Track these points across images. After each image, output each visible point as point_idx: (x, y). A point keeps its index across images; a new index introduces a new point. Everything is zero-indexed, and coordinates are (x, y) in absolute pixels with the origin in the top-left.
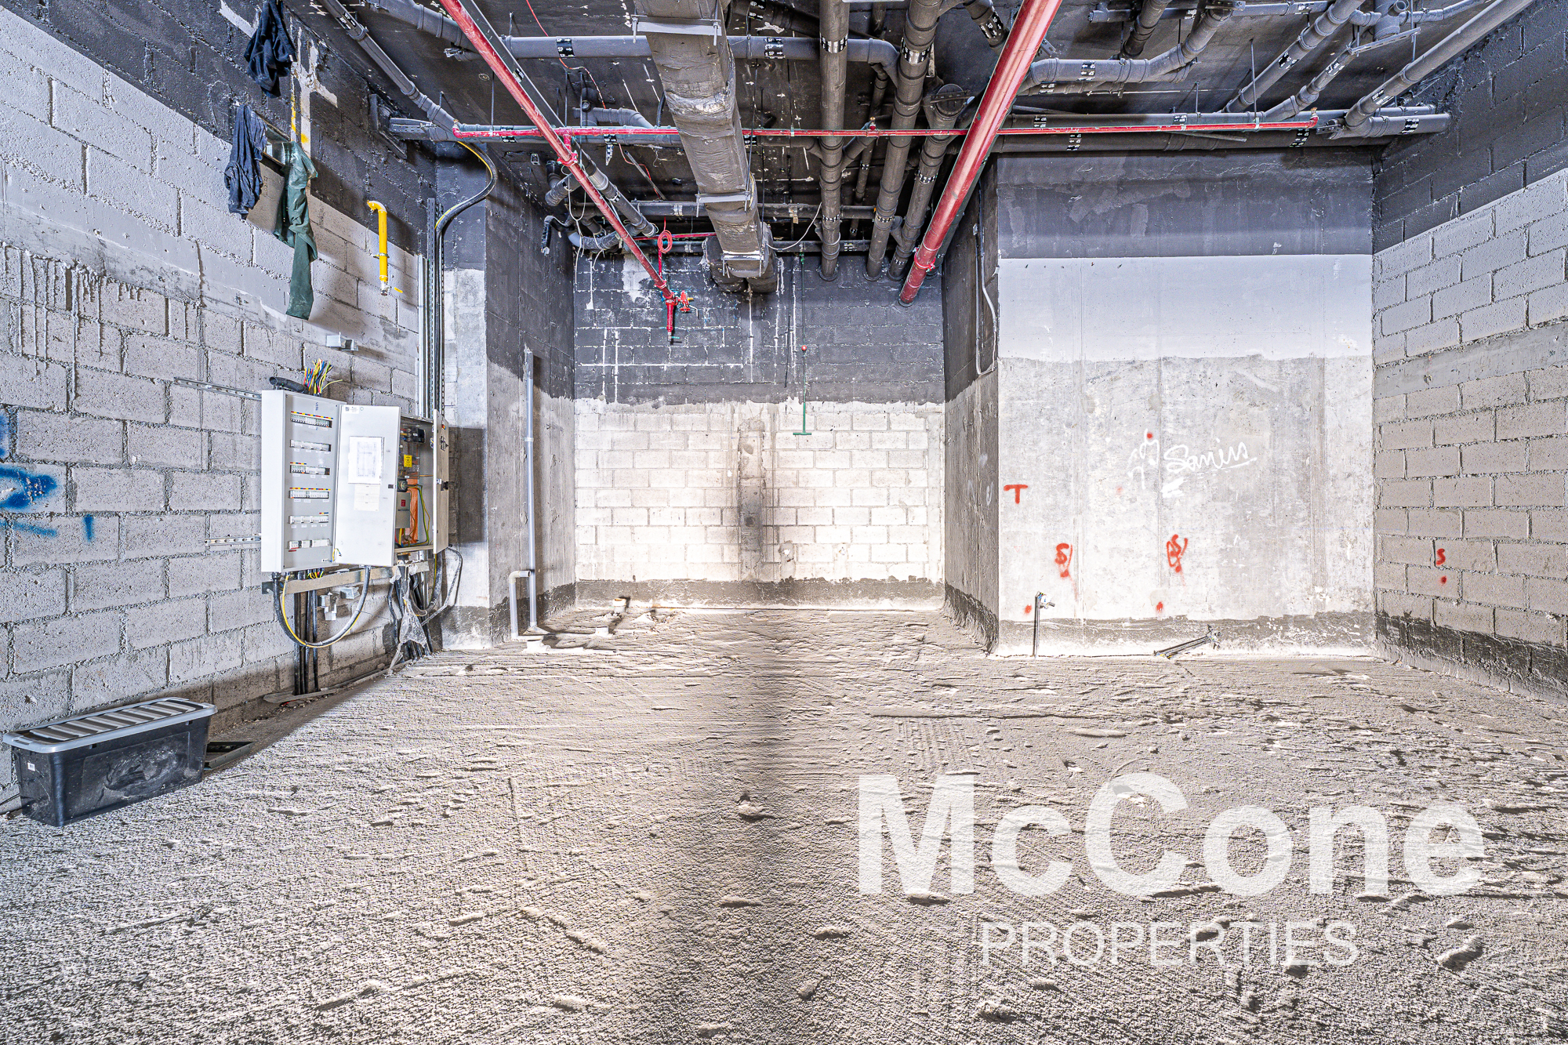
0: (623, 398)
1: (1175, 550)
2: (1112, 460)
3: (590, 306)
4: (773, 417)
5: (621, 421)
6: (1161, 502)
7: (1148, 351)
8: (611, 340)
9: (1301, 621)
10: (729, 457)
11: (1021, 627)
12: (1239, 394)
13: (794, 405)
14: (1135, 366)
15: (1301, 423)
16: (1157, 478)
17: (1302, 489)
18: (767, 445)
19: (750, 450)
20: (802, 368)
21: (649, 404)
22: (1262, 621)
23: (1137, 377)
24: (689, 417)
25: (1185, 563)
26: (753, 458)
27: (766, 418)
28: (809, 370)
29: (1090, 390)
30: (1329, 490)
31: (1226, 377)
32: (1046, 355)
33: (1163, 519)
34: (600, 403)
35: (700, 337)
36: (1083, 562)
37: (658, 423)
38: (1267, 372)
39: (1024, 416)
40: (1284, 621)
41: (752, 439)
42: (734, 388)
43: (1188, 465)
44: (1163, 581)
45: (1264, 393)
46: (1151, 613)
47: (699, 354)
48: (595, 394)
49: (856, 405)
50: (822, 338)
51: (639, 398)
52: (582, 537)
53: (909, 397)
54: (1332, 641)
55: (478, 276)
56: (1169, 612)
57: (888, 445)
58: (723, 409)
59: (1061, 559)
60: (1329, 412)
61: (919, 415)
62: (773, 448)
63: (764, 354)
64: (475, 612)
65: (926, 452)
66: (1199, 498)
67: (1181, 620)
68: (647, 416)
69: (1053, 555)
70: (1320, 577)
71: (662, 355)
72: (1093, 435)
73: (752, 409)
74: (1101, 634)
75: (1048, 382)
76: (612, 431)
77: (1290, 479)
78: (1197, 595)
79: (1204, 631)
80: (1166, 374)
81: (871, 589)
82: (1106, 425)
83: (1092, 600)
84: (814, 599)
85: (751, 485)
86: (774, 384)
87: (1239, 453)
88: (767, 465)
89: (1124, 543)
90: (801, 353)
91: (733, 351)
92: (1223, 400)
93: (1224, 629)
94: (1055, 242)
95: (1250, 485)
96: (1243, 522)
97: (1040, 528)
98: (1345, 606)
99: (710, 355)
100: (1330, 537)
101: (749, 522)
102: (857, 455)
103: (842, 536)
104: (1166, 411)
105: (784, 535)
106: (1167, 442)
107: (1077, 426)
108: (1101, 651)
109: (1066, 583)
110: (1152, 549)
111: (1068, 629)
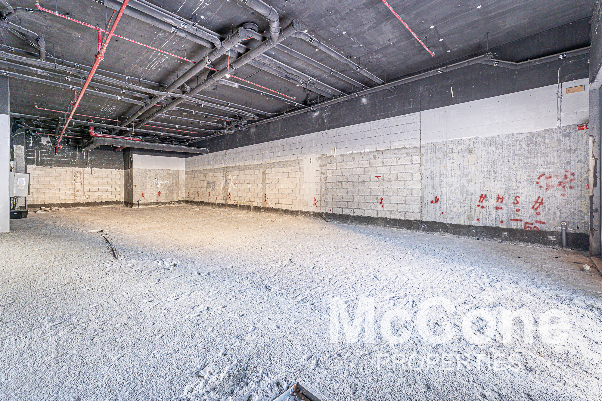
0: (41, 165)
1: (159, 193)
2: (150, 182)
3: (31, 145)
4: (84, 171)
5: (41, 170)
6: (157, 187)
7: (155, 168)
8: (37, 152)
9: (176, 202)
10: (72, 178)
11: (137, 204)
12: (168, 174)
13: (89, 169)
14: (154, 170)
15: (176, 178)
16: (157, 184)
17: (176, 186)
18: (82, 176)
19: (78, 177)
20: (91, 162)
21: (49, 167)
23: (154, 171)
24: (60, 170)
25: (161, 195)
26: (78, 179)
27: (81, 171)
28: (93, 162)
29: (147, 172)
30: (179, 186)
31: (166, 172)
32: (140, 168)
33: (158, 189)
34: (34, 166)
35: (64, 154)
36: (146, 195)
37: (52, 171)
38: (172, 171)
39: (137, 176)
40: (174, 202)
41: (78, 175)
42: (74, 165)
43: (162, 182)
44: (158, 197)
45: (171, 174)
46: (156, 201)
47: (64, 157)
48: (33, 164)
49: (104, 169)
50: (96, 156)
51: (46, 165)
53: (116, 168)
54: (180, 204)
55: (22, 146)
56: (158, 201)
57: (111, 177)
58: (70, 169)
59: (143, 195)
60: (179, 176)
61: (118, 172)
62: (83, 177)
63: (80, 158)
65: (120, 178)
66: (162, 187)
67: (160, 202)
68: (48, 169)
69: (141, 194)
70: (178, 196)
71: (53, 157)
72: (147, 178)
73: (78, 169)
74: (149, 204)
75: (140, 171)
76: (37, 172)
77: (174, 184)
78: (162, 199)
79: (163, 203)
80: (158, 171)
81: (108, 203)
82: (149, 177)
83: (147, 200)
84: (94, 206)
85: (78, 184)
86: (84, 164)
87: (168, 181)
88: (82, 180)
89: (152, 193)
90: (91, 159)
91: (74, 158)
92: (166, 174)
93: (166, 203)
94: (142, 152)
95: (169, 185)
96: (168, 190)
97: (139, 191)
98: (182, 200)
99: (67, 158)
100: (180, 191)
101: (78, 191)
102: (104, 178)
103: (101, 193)
104: (158, 176)
105: (86, 193)
106: (158, 180)
107: (145, 177)
108: (149, 207)
109: (143, 198)
110: (156, 193)
111: (143, 204)
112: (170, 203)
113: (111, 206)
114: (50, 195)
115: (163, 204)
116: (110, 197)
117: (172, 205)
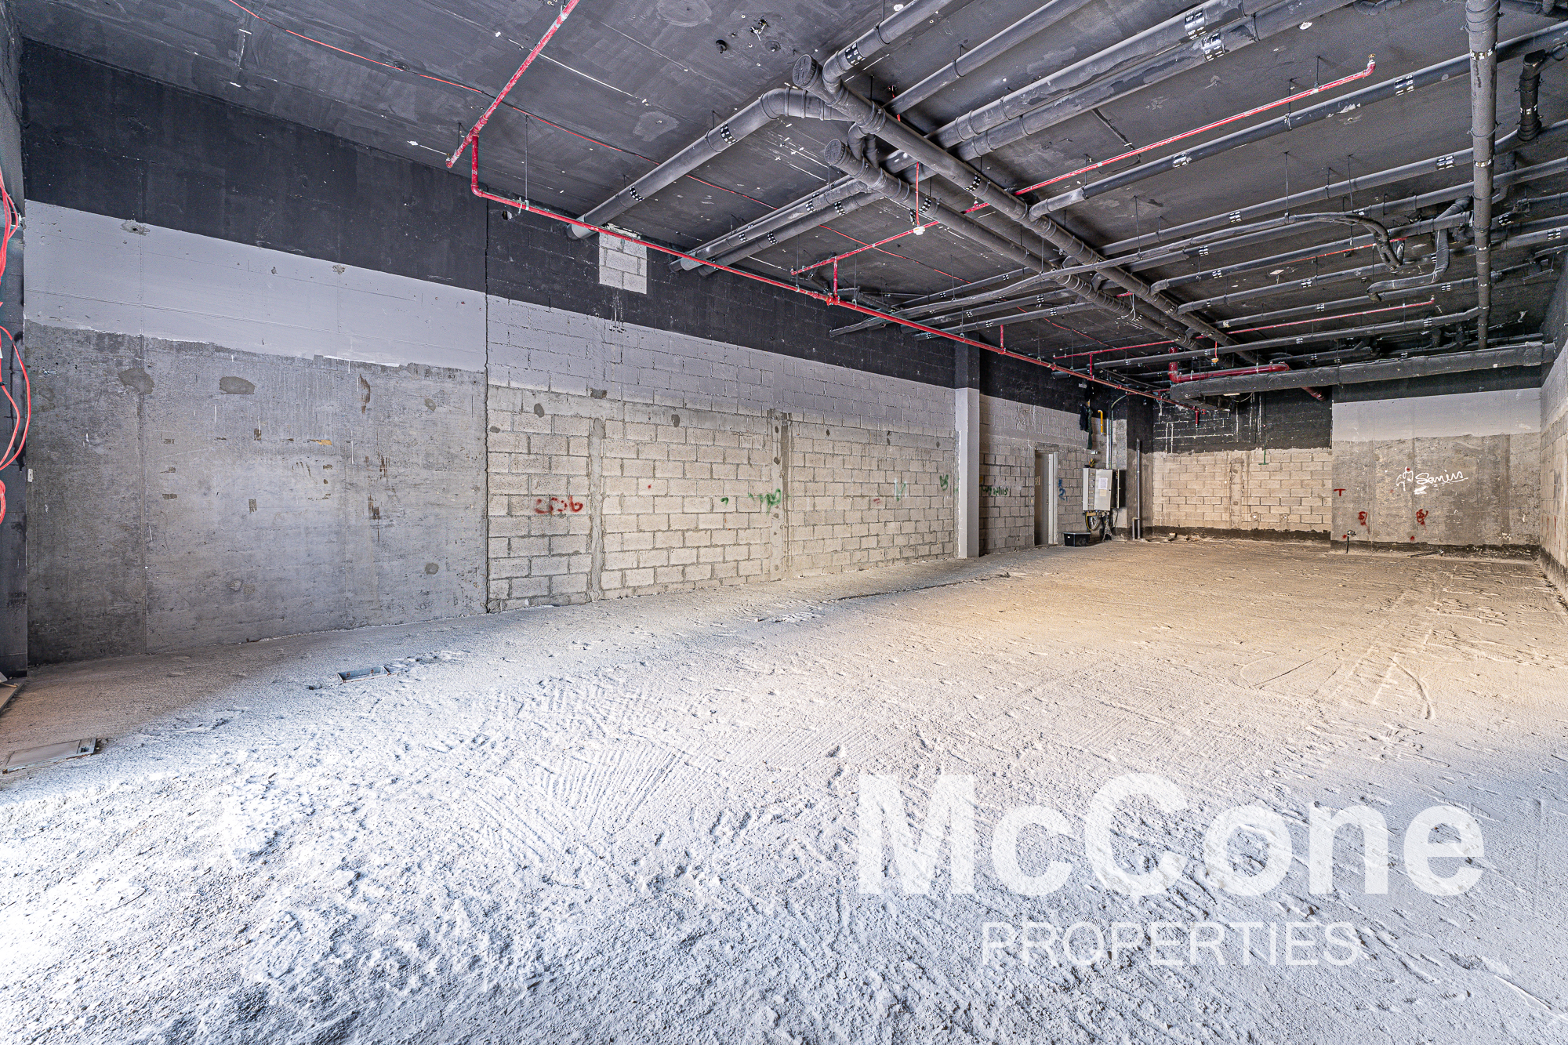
0: (1175, 451)
1: (1422, 515)
2: (1388, 480)
3: (1160, 414)
4: (1248, 458)
5: (1174, 461)
6: (1413, 496)
7: (1408, 435)
8: (1170, 427)
9: (1493, 547)
10: (1225, 474)
11: (1342, 543)
12: (1458, 451)
13: (1260, 451)
14: (1401, 442)
15: (1495, 463)
16: (1414, 485)
17: (1495, 491)
18: (1245, 469)
19: (1236, 472)
20: (1264, 435)
21: (1187, 453)
22: (1470, 546)
23: (1402, 446)
24: (1206, 458)
25: (1427, 521)
26: (1237, 476)
27: (1244, 457)
28: (1268, 435)
29: (1377, 452)
30: (1512, 492)
31: (1451, 444)
32: (1354, 439)
33: (1415, 503)
34: (1164, 454)
35: (1212, 424)
36: (1371, 519)
37: (1191, 461)
38: (1475, 442)
39: (1343, 463)
40: (1484, 547)
41: (1237, 467)
42: (1230, 445)
43: (1431, 480)
44: (1414, 527)
45: (1472, 451)
46: (1408, 540)
47: (1211, 431)
48: (1163, 450)
49: (1293, 450)
50: (1275, 420)
51: (1183, 450)
52: (1156, 509)
53: (1323, 445)
54: (1510, 557)
55: (1124, 421)
56: (1417, 540)
57: (1312, 469)
58: (1221, 455)
59: (1361, 517)
60: (1512, 458)
62: (1248, 471)
63: (1243, 430)
66: (1434, 495)
67: (1424, 544)
68: (1185, 458)
69: (1357, 516)
70: (1506, 528)
71: (1193, 432)
72: (1378, 469)
73: (1237, 454)
74: (1380, 548)
75: (1356, 450)
76: (1170, 465)
77: (1487, 487)
78: (1434, 533)
79: (1435, 549)
80: (1417, 444)
81: (1301, 535)
82: (1385, 466)
83: (1377, 534)
84: (1269, 539)
85: (1237, 488)
86: (1249, 441)
87: (1459, 476)
88: (1245, 478)
89: (1394, 512)
90: (1263, 428)
91: (1228, 429)
92: (1450, 453)
93: (1448, 549)
94: (1361, 395)
95: (1464, 489)
96: (1458, 504)
97: (1351, 506)
98: (1523, 542)
99: (1217, 431)
100: (1513, 513)
101: (1236, 503)
102: (1293, 473)
103: (1285, 510)
104: (1418, 460)
105: (1254, 509)
106: (1416, 472)
107: (1371, 466)
108: (1380, 554)
109: (1364, 528)
110: (1407, 514)
111: (1364, 545)
112: (1467, 550)
113: (1309, 543)
114: (1189, 509)
115: (1435, 552)
116: (1307, 519)
117: (1472, 559)
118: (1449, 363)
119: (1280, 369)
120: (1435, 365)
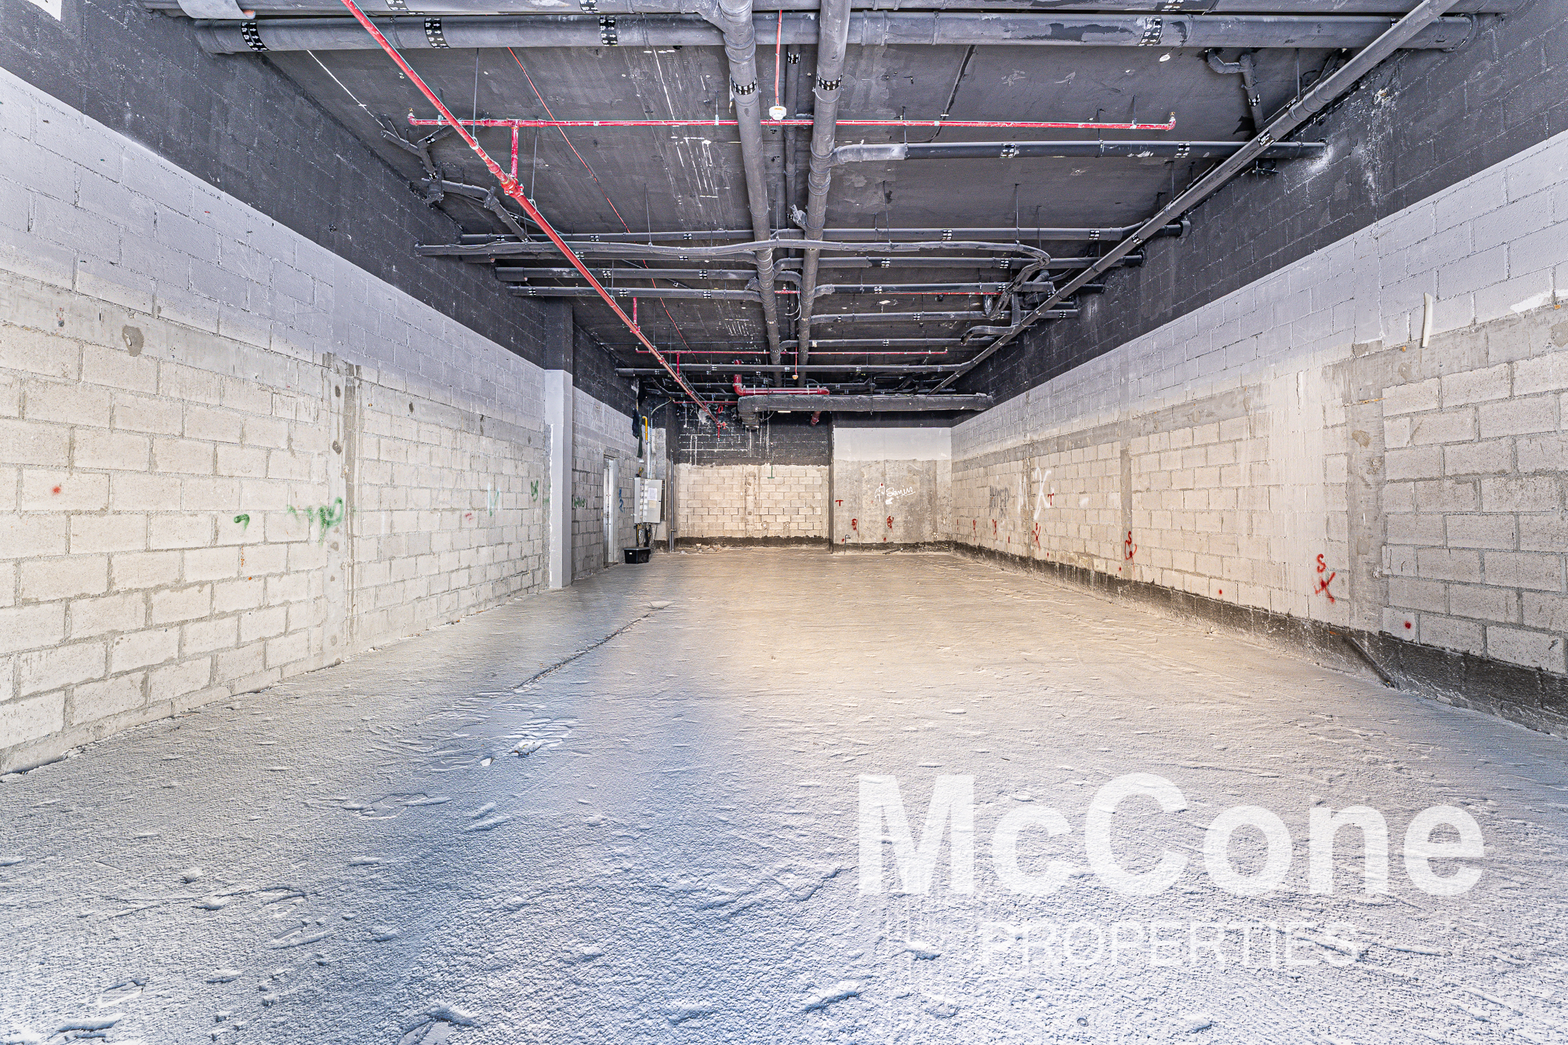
0: (698, 463)
1: (890, 521)
2: (870, 492)
3: (685, 426)
4: (760, 471)
5: (697, 472)
6: (885, 506)
7: (881, 458)
8: (694, 440)
9: (929, 544)
10: (741, 487)
11: (841, 545)
12: (910, 472)
13: (768, 466)
14: (877, 462)
15: (929, 481)
16: (884, 498)
17: (929, 502)
18: (757, 482)
19: (750, 484)
20: (771, 452)
21: (709, 466)
22: (917, 543)
23: (878, 466)
24: (725, 471)
25: (893, 525)
26: (751, 487)
27: (756, 471)
28: (774, 453)
29: (863, 470)
30: (938, 502)
31: (906, 466)
32: (849, 459)
33: (886, 511)
34: (689, 465)
35: (730, 439)
36: (859, 525)
37: (713, 473)
38: (919, 464)
39: (842, 478)
40: (924, 544)
41: (751, 479)
42: (744, 460)
43: (895, 493)
44: (886, 531)
45: (918, 471)
46: (882, 541)
47: (729, 446)
48: (687, 462)
49: (793, 467)
50: (779, 440)
51: (705, 463)
52: (681, 520)
53: (814, 463)
54: (939, 550)
55: (663, 430)
56: (888, 541)
57: (804, 481)
58: (739, 469)
59: (854, 524)
60: (938, 477)
61: (818, 471)
62: (759, 484)
63: (755, 446)
64: (662, 542)
65: (821, 485)
66: (897, 505)
67: (892, 543)
68: (708, 470)
69: (851, 522)
70: (935, 530)
71: (714, 446)
72: (864, 484)
73: (751, 468)
74: (866, 548)
75: (849, 468)
76: (694, 477)
77: (925, 499)
78: (897, 535)
79: (898, 547)
80: (887, 465)
81: (799, 540)
82: (868, 481)
83: (863, 537)
84: (776, 545)
85: (750, 499)
86: (760, 457)
87: (910, 490)
88: (757, 490)
89: (874, 519)
90: (770, 445)
91: (743, 445)
92: (905, 473)
93: (906, 546)
94: (852, 422)
95: (913, 500)
96: (911, 512)
97: (847, 514)
98: (943, 539)
99: (735, 446)
100: (939, 517)
101: (750, 514)
102: (793, 486)
103: (787, 519)
104: (887, 477)
105: (764, 518)
106: (887, 487)
107: (859, 481)
108: (866, 553)
109: (855, 532)
110: (881, 520)
111: (856, 546)
112: (915, 546)
113: (804, 547)
114: (710, 520)
115: (898, 550)
116: (803, 526)
117: (918, 553)
118: (939, 402)
119: (824, 393)
120: (931, 403)
